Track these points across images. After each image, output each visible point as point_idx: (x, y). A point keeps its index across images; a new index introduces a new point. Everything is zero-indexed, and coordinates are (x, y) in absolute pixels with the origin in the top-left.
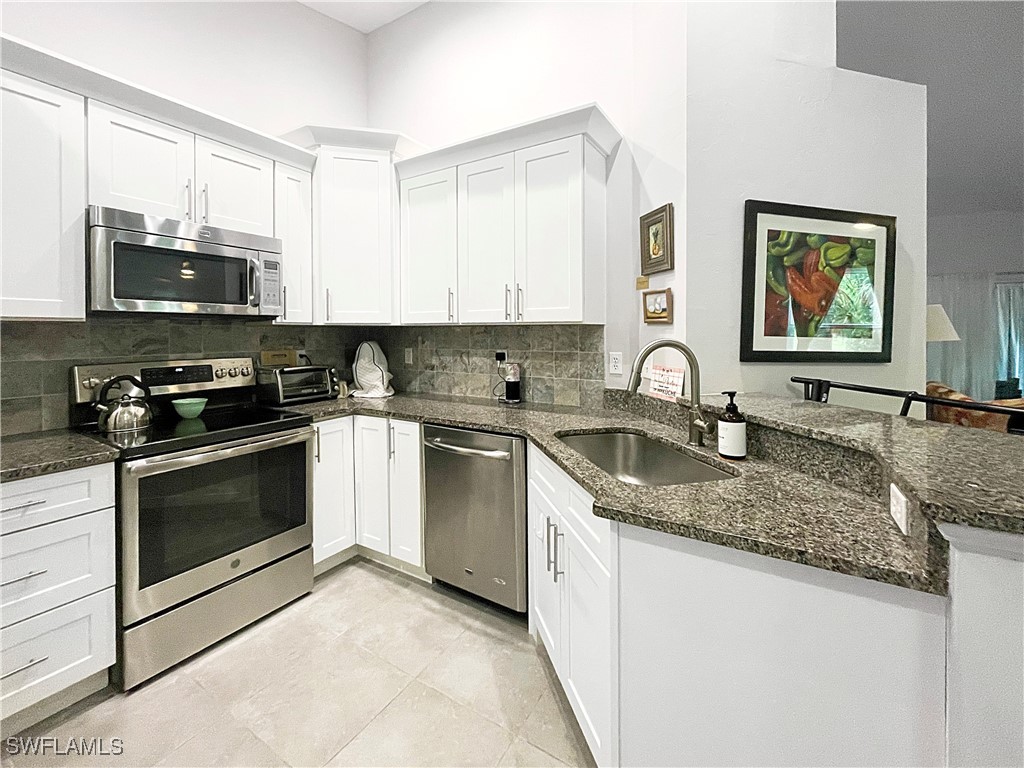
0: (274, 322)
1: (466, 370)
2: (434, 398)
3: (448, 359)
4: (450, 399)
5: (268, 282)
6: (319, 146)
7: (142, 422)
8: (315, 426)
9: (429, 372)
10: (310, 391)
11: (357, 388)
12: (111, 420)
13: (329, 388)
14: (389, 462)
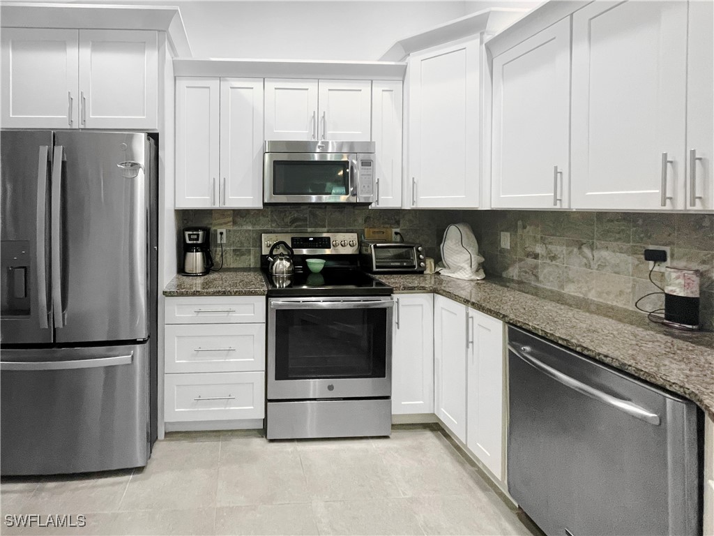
0: (370, 207)
1: (588, 266)
2: (536, 292)
3: (559, 249)
4: (560, 299)
5: (363, 177)
6: (409, 55)
7: (288, 272)
8: (395, 296)
9: (530, 261)
10: (399, 264)
11: (445, 267)
12: (274, 267)
13: (416, 263)
14: (467, 351)
